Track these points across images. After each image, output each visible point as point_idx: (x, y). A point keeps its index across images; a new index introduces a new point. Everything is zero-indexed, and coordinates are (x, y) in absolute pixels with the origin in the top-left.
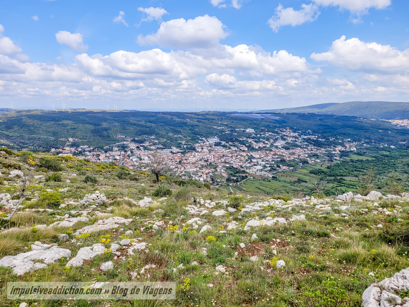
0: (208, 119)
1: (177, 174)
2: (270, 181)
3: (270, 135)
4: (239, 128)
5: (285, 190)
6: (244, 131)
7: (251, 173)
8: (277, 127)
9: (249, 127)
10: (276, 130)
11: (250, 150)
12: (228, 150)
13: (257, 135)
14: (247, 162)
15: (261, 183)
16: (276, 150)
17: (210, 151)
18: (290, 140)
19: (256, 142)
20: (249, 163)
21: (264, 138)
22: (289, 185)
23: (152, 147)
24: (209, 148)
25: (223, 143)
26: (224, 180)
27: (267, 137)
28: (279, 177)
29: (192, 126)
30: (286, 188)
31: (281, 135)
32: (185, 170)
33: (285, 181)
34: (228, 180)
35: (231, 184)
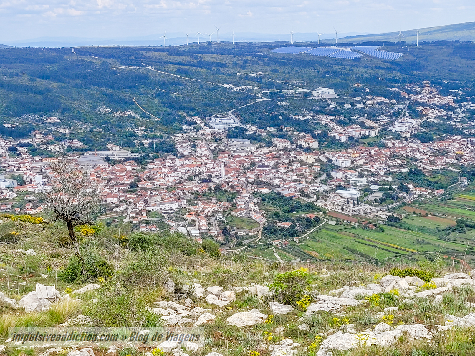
0: (208, 65)
1: (126, 221)
2: (382, 230)
3: (378, 104)
4: (292, 86)
5: (425, 253)
6: (306, 95)
7: (330, 208)
8: (397, 81)
9: (319, 84)
10: (394, 89)
11: (328, 146)
12: (266, 150)
13: (342, 104)
14: (318, 181)
15: (359, 237)
16: (396, 145)
17: (215, 153)
18: (432, 115)
19: (340, 123)
20: (324, 182)
21: (362, 112)
22: (434, 238)
23: (52, 148)
24: (213, 145)
25: (252, 129)
26: (258, 232)
27: (370, 108)
28: (406, 218)
29: (163, 85)
30: (426, 248)
31: (407, 102)
32: (149, 208)
33: (422, 229)
34: (269, 231)
35: (276, 243)
